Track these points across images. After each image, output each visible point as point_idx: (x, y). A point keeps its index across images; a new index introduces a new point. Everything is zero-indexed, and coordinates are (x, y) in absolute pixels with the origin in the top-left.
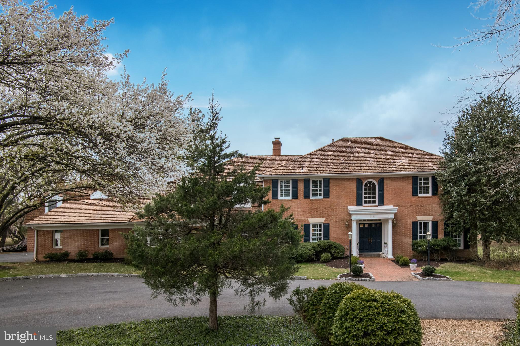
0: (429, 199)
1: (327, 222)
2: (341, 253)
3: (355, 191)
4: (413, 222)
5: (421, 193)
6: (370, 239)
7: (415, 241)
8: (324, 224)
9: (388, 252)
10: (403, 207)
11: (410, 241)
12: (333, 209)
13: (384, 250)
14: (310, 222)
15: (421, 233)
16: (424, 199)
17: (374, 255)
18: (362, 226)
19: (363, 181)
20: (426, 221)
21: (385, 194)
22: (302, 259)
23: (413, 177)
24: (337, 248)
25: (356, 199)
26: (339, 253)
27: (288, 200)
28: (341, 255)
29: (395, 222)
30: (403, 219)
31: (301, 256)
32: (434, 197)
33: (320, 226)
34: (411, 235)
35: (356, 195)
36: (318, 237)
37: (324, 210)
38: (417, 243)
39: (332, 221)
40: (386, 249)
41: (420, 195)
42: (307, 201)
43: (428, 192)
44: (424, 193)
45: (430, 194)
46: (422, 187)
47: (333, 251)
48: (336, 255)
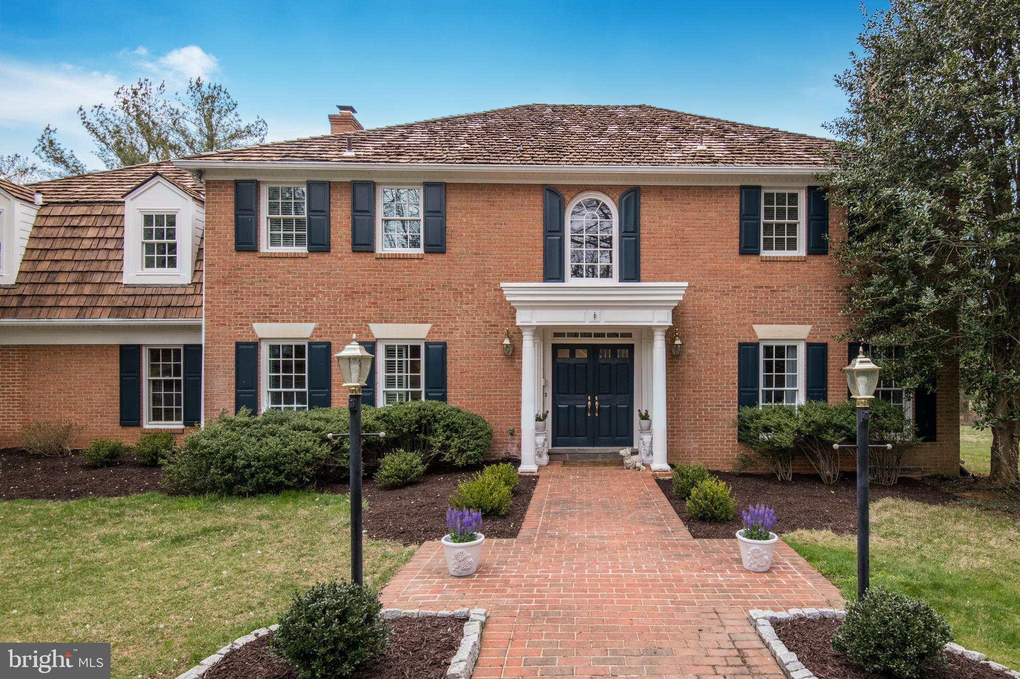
0: (796, 265)
1: (436, 338)
2: (469, 449)
3: (538, 230)
4: (741, 345)
5: (768, 247)
6: (593, 401)
7: (748, 411)
8: (427, 344)
9: (651, 446)
10: (707, 291)
11: (731, 413)
12: (458, 294)
13: (640, 439)
14: (377, 335)
15: (768, 383)
16: (779, 265)
17: (605, 455)
18: (564, 354)
19: (567, 198)
20: (786, 344)
21: (644, 244)
22: (282, 478)
23: (742, 187)
24: (457, 431)
25: (540, 261)
26: (461, 451)
27: (295, 257)
28: (469, 457)
29: (678, 342)
30: (706, 335)
31: (275, 464)
32: (816, 261)
33: (415, 351)
34: (733, 390)
35: (540, 244)
36: (409, 389)
37: (425, 296)
38: (758, 417)
39: (457, 335)
40: (646, 438)
41: (765, 253)
42: (364, 260)
43: (792, 245)
44: (780, 247)
45: (801, 251)
46: (772, 224)
47: (436, 441)
48: (447, 458)
